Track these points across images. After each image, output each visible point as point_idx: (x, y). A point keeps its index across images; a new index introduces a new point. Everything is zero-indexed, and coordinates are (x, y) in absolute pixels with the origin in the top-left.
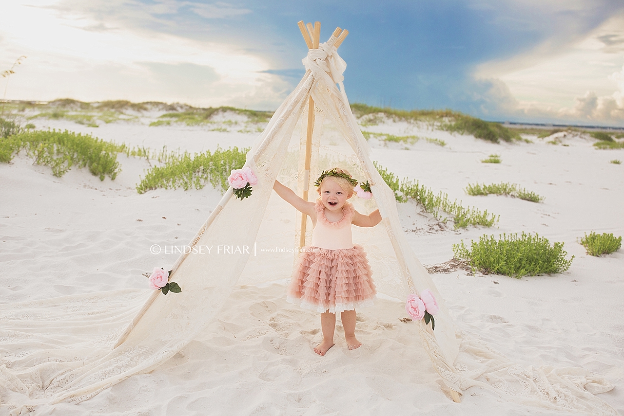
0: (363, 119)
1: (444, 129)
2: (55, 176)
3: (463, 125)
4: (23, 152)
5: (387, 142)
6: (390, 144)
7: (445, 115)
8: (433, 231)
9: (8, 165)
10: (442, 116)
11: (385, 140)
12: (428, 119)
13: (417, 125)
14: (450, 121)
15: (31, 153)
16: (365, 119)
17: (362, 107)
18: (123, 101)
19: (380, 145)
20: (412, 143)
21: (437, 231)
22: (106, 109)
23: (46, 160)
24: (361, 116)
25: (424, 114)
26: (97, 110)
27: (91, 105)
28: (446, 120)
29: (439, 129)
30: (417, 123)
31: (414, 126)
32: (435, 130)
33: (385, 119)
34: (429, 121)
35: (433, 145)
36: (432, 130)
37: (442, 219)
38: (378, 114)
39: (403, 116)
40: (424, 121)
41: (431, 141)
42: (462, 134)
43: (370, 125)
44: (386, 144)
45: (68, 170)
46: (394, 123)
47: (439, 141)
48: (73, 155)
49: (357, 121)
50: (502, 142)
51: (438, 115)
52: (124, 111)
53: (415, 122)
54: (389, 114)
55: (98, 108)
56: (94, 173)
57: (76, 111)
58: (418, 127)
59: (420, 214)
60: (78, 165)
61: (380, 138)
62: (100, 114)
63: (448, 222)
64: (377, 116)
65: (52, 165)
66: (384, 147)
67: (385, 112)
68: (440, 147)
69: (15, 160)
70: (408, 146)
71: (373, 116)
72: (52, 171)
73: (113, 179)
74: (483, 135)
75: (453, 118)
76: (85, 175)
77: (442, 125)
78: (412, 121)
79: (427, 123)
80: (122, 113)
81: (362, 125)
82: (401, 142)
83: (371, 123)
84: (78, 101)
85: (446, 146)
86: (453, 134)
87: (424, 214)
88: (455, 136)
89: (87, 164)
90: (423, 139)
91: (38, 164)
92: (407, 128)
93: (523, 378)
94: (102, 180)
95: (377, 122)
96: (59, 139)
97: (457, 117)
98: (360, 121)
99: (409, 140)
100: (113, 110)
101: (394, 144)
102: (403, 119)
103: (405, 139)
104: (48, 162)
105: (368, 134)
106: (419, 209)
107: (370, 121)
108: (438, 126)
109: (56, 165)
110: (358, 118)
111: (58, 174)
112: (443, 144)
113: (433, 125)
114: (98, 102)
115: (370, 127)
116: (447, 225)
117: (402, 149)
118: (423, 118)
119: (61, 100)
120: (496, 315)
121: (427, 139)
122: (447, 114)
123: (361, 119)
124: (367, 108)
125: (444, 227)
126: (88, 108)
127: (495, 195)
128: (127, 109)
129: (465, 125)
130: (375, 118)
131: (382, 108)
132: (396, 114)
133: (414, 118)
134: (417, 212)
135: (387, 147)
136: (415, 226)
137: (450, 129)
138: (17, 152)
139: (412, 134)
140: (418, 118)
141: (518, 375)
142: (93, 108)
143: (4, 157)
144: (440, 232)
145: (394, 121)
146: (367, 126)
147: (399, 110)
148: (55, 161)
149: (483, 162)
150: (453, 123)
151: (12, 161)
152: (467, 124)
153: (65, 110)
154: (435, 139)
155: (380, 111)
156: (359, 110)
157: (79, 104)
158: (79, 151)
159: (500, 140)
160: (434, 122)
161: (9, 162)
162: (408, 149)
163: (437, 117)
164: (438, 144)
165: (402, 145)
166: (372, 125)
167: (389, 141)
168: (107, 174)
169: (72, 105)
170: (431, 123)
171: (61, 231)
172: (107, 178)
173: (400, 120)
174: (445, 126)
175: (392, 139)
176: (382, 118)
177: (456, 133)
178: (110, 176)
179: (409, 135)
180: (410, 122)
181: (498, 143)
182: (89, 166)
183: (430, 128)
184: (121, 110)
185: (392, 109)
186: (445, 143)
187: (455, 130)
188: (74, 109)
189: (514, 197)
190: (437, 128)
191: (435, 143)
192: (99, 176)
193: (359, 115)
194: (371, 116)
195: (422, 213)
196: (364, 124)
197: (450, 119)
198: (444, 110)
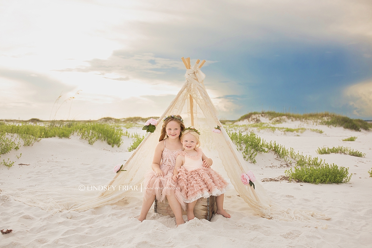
0: (273, 120)
1: (324, 124)
2: (89, 144)
3: (336, 121)
4: (76, 134)
5: (286, 132)
6: (288, 133)
7: (324, 116)
8: (282, 167)
9: (68, 139)
10: (323, 116)
11: (284, 131)
12: (313, 118)
13: (306, 122)
14: (327, 119)
15: (79, 134)
16: (274, 120)
17: (272, 113)
18: (138, 117)
19: (281, 134)
20: (302, 132)
21: (284, 167)
22: (128, 122)
23: (86, 137)
24: (272, 118)
25: (311, 116)
26: (123, 123)
27: (121, 120)
28: (325, 119)
29: (320, 124)
30: (307, 121)
31: (305, 123)
32: (318, 125)
33: (287, 120)
34: (314, 120)
35: (315, 133)
36: (316, 125)
37: (289, 162)
38: (282, 117)
39: (297, 118)
40: (311, 120)
41: (314, 131)
42: (336, 127)
43: (277, 123)
44: (285, 133)
45: (96, 141)
46: (292, 122)
47: (319, 130)
48: (99, 135)
49: (269, 121)
50: (362, 130)
51: (320, 116)
52: (138, 122)
53: (305, 121)
54: (289, 116)
55: (124, 121)
56: (109, 144)
57: (112, 123)
58: (307, 123)
59: (276, 159)
60: (101, 140)
61: (282, 130)
62: (125, 125)
63: (293, 163)
64: (281, 118)
65: (88, 139)
66: (284, 135)
67: (286, 115)
68: (319, 134)
69: (71, 136)
70: (298, 134)
71: (279, 118)
72: (88, 142)
73: (118, 147)
74: (349, 127)
75: (329, 117)
76: (105, 144)
77: (323, 121)
78: (303, 120)
79: (313, 121)
80: (137, 124)
81: (272, 124)
82: (295, 132)
83: (278, 122)
84: (113, 119)
85: (324, 133)
86: (329, 126)
87: (279, 159)
88: (331, 128)
89: (106, 139)
90: (308, 129)
91: (82, 138)
92: (300, 124)
93: (283, 212)
94: (113, 147)
95: (282, 121)
96: (93, 128)
97: (332, 117)
98: (271, 122)
99: (300, 131)
100: (132, 122)
101: (290, 133)
102: (298, 119)
103: (297, 130)
104: (87, 137)
105: (275, 128)
106: (275, 156)
107: (277, 121)
108: (320, 122)
109: (90, 139)
110: (270, 120)
111: (91, 143)
112: (321, 132)
113: (317, 122)
114: (124, 119)
115: (277, 124)
116: (292, 165)
117: (295, 136)
118: (310, 118)
119: (105, 118)
120: (290, 195)
121: (311, 130)
122: (326, 115)
123: (272, 120)
124: (276, 114)
125: (290, 165)
126: (118, 122)
127: (334, 153)
128: (139, 122)
129: (337, 121)
130: (281, 119)
131: (285, 113)
132: (293, 116)
133: (305, 118)
134: (275, 158)
135: (286, 135)
136: (272, 165)
137: (328, 124)
138: (73, 133)
139: (302, 127)
140: (307, 118)
141: (281, 211)
142: (121, 122)
143: (66, 135)
144: (286, 167)
145: (292, 121)
146: (276, 124)
147: (295, 114)
148: (90, 137)
149: (343, 141)
150: (329, 120)
151: (70, 137)
152: (338, 120)
153: (107, 123)
154: (316, 129)
155: (284, 115)
156: (271, 115)
157: (114, 120)
158: (102, 133)
159: (360, 129)
160: (317, 120)
161: (69, 138)
162: (299, 136)
163: (320, 117)
164: (318, 132)
165: (295, 133)
166: (279, 123)
167: (287, 131)
168: (116, 144)
169: (110, 120)
170: (316, 121)
171: (88, 164)
172: (115, 146)
173: (296, 120)
174: (325, 122)
175: (289, 130)
176: (285, 119)
177: (331, 126)
178: (117, 145)
179: (300, 128)
180: (302, 121)
181: (360, 131)
182: (107, 140)
183: (315, 124)
184: (136, 122)
185: (291, 113)
186: (323, 131)
187: (331, 124)
188: (111, 123)
189: (346, 154)
190: (319, 123)
191: (316, 132)
192: (112, 145)
193: (271, 118)
194: (278, 118)
195: (277, 158)
196: (273, 123)
197: (328, 118)
198: (324, 113)
